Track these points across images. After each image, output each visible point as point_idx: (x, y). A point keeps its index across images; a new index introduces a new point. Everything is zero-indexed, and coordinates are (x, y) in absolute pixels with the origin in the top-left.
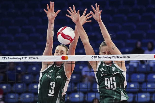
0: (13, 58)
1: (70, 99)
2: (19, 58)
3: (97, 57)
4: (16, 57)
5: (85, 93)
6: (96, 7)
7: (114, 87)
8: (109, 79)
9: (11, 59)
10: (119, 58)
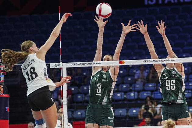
0: (80, 64)
1: (127, 97)
2: (85, 64)
3: (148, 61)
4: (82, 63)
5: (139, 92)
6: (162, 23)
7: (173, 88)
8: (169, 81)
9: (78, 64)
10: (166, 61)
